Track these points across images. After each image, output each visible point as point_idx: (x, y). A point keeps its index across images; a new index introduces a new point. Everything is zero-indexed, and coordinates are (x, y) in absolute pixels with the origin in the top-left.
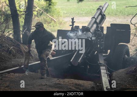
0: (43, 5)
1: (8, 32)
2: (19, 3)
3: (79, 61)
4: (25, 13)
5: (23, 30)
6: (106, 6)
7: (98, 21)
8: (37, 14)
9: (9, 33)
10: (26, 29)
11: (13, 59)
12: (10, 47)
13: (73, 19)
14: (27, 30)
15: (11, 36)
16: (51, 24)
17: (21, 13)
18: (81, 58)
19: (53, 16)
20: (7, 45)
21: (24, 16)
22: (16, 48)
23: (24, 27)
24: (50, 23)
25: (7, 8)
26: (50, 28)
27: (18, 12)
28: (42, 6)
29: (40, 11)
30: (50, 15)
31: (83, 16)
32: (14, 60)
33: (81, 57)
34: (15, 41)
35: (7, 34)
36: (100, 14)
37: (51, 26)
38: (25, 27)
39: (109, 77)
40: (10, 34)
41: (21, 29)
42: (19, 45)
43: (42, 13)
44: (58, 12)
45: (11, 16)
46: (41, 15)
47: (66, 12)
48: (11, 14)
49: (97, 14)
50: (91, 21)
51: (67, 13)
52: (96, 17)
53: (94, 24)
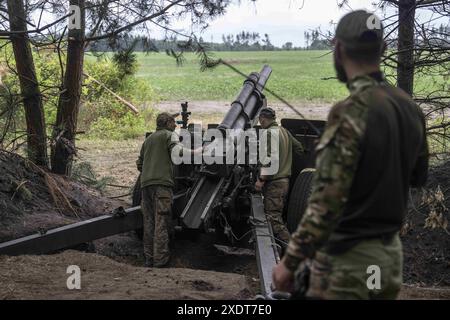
0: (103, 71)
1: (13, 141)
2: (42, 65)
3: (203, 216)
4: (61, 90)
5: (54, 136)
6: (266, 74)
7: (248, 111)
8: (89, 92)
9: (17, 144)
10: (62, 133)
11: (25, 215)
12: (17, 182)
13: (184, 106)
14: (65, 135)
15: (21, 152)
16: (125, 119)
17: (49, 91)
18: (207, 209)
19: (128, 98)
20: (11, 176)
21: (56, 99)
22: (33, 184)
23: (56, 126)
24: (122, 115)
25: (11, 77)
26: (123, 129)
27: (41, 89)
28: (101, 74)
29: (97, 85)
30: (122, 96)
31: (204, 99)
32: (30, 216)
33: (209, 205)
34: (31, 165)
35: (11, 146)
36: (253, 93)
37: (123, 124)
38: (61, 127)
39: (277, 253)
40: (19, 145)
41: (49, 133)
42: (43, 176)
43: (102, 89)
44: (143, 87)
45: (21, 98)
46: (98, 94)
47: (159, 88)
48: (23, 93)
49: (247, 95)
50: (231, 111)
51: (162, 91)
52: (243, 102)
53: (238, 118)
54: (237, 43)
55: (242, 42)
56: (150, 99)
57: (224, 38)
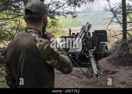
24: (56, 32)
30: (56, 27)
31: (77, 26)
36: (84, 32)
37: (57, 34)
43: (51, 26)
44: (61, 25)
51: (66, 25)
54: (86, 11)
55: (87, 10)
56: (63, 28)
57: (82, 10)
